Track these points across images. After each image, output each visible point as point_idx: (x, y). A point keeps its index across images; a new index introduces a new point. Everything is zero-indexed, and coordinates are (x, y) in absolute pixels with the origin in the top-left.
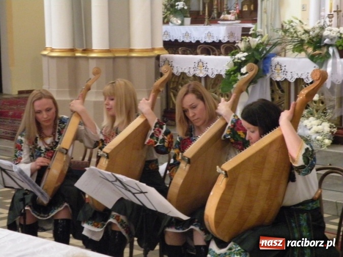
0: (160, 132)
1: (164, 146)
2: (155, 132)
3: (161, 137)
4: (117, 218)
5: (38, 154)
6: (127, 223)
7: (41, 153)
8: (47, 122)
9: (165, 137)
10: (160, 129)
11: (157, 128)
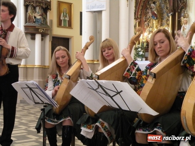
0: (134, 69)
1: (135, 78)
2: (130, 68)
3: (134, 72)
4: (102, 124)
5: (57, 84)
6: (109, 129)
7: (59, 84)
8: (63, 65)
9: (137, 72)
10: (134, 67)
11: (132, 66)
